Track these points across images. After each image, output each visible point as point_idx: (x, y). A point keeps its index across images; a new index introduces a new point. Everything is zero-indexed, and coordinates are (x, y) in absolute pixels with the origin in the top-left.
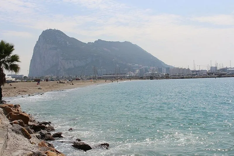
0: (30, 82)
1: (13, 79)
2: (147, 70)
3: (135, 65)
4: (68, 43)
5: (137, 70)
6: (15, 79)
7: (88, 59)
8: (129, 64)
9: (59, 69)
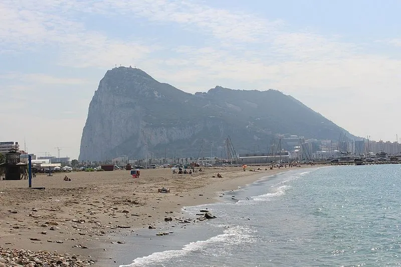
0: (92, 171)
1: (55, 165)
2: (316, 147)
3: (290, 137)
4: (156, 93)
5: (297, 147)
6: (59, 165)
7: (196, 126)
8: (280, 135)
9: (139, 145)
